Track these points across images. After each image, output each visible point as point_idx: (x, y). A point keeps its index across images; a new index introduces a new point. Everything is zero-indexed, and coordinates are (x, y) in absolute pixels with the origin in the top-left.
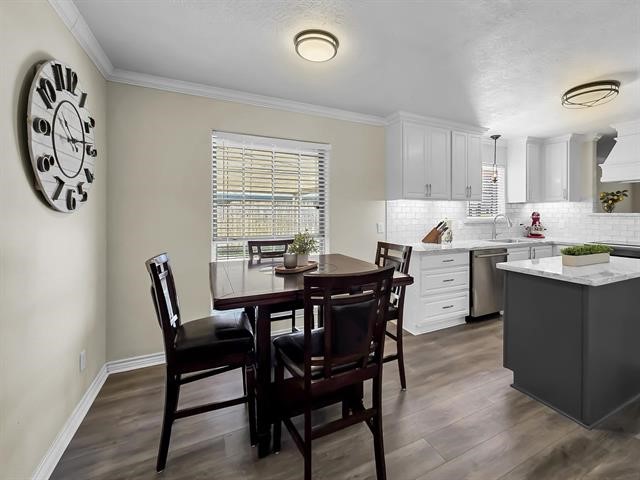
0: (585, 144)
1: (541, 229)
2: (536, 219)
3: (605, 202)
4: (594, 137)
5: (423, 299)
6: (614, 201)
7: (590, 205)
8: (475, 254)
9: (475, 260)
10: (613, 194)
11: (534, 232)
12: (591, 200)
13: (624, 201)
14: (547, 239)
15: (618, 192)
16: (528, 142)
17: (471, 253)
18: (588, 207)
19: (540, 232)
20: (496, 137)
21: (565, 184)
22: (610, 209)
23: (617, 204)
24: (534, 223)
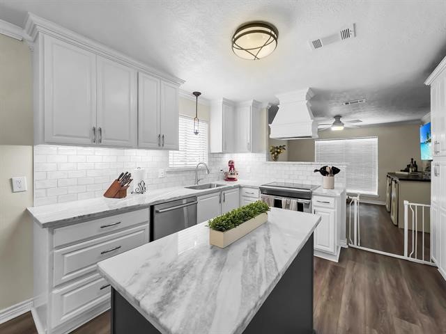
0: (262, 110)
1: (234, 174)
2: (231, 165)
3: (273, 153)
4: (266, 105)
5: (56, 291)
6: (278, 153)
7: (265, 155)
8: (156, 208)
9: (156, 216)
10: (277, 148)
11: (229, 176)
12: (265, 152)
13: (284, 153)
14: (239, 182)
15: (280, 147)
16: (224, 103)
17: (152, 208)
18: (263, 156)
19: (233, 176)
20: (197, 94)
21: (249, 139)
22: (276, 159)
23: (280, 155)
24: (230, 169)
